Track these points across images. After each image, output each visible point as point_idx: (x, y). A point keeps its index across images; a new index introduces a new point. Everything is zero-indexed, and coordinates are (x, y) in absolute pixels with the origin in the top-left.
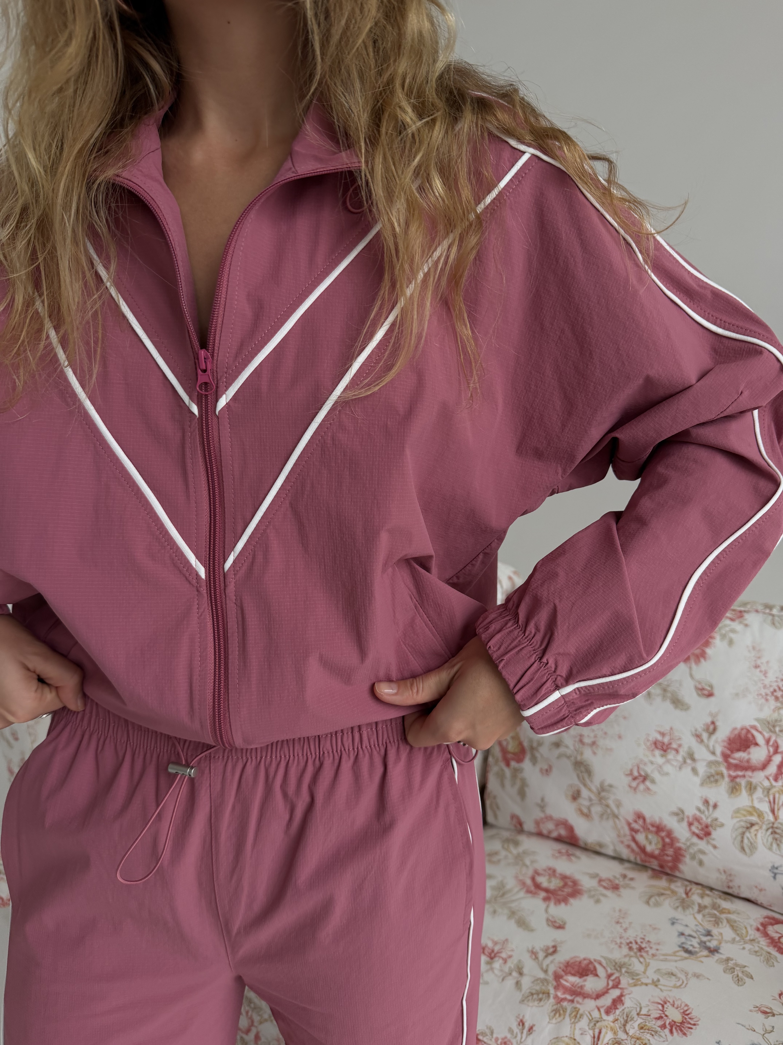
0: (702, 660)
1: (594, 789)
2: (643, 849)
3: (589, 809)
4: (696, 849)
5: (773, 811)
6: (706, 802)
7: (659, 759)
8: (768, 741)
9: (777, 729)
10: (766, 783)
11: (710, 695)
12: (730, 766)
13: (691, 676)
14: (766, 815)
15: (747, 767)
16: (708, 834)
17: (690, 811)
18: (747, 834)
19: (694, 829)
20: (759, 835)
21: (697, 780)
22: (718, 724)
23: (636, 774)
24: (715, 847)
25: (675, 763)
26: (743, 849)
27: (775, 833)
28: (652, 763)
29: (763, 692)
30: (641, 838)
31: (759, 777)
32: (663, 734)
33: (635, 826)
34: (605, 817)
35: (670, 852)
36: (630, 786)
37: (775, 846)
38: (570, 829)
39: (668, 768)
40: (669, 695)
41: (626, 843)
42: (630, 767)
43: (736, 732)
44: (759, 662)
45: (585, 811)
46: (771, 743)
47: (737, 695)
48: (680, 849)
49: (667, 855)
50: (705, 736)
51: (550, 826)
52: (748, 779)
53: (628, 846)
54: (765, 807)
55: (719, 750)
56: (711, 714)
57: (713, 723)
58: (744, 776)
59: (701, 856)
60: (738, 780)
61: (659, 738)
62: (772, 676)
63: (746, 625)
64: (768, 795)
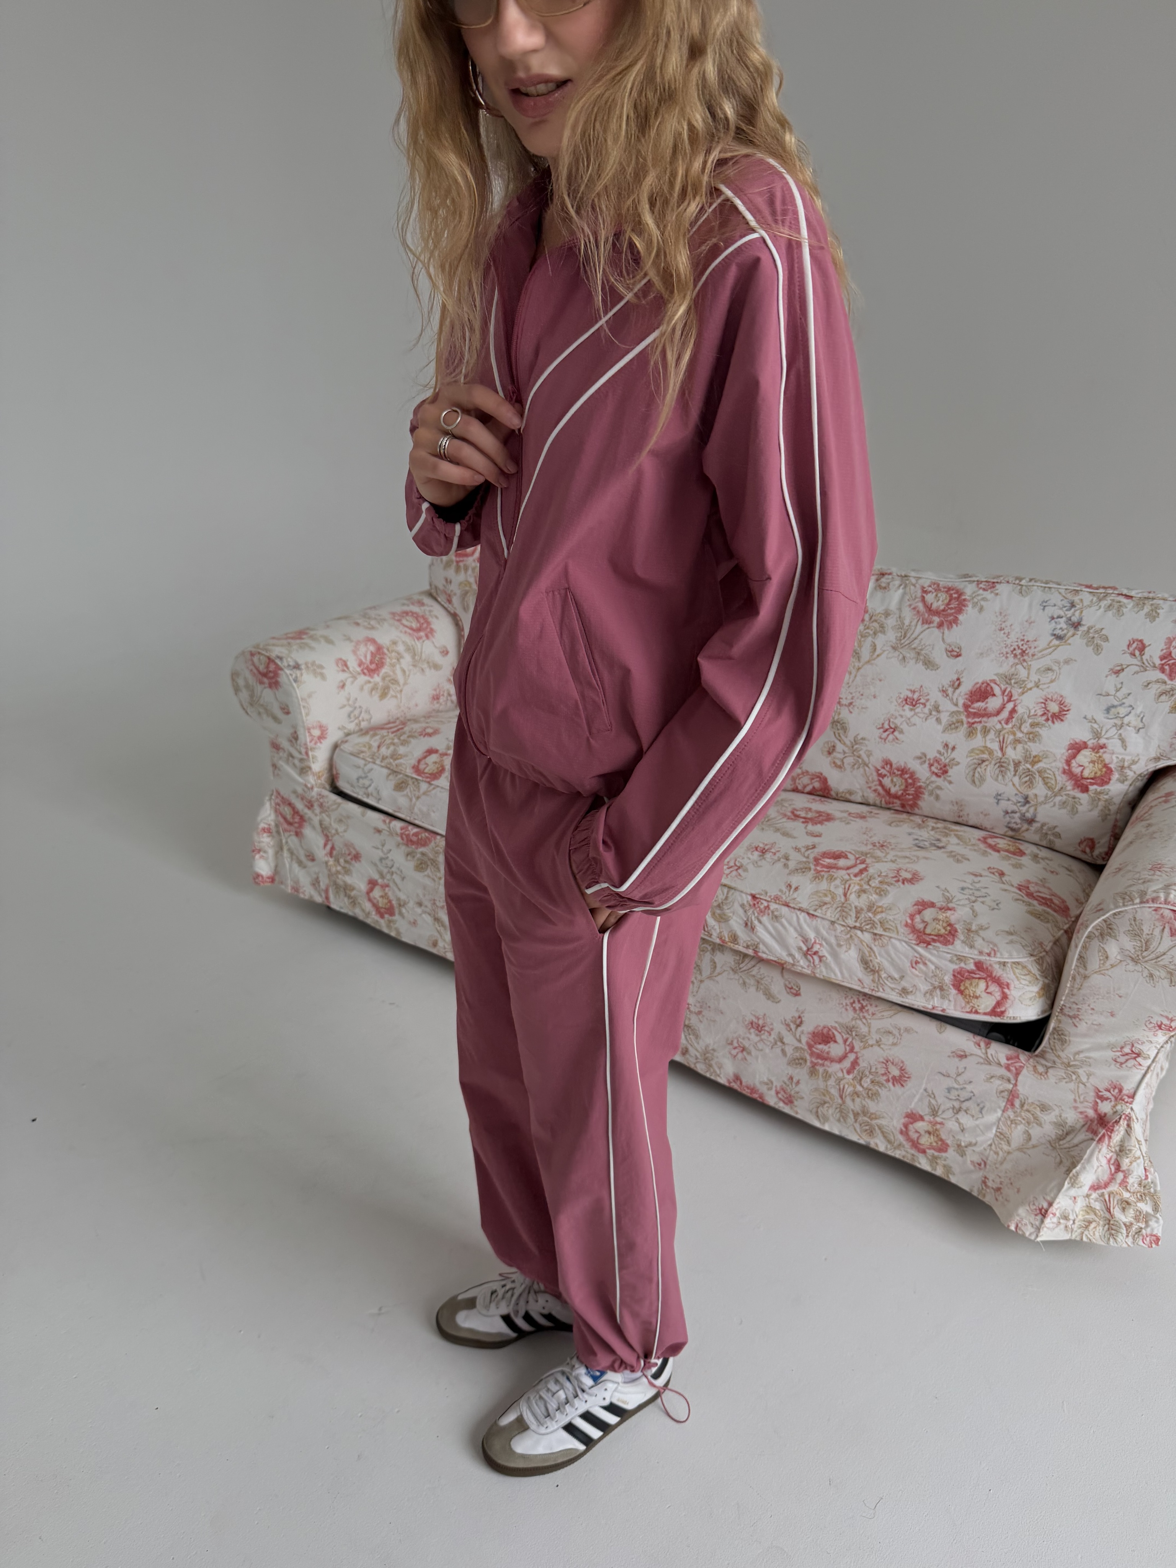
0: (954, 626)
1: (848, 743)
2: (888, 792)
3: (842, 760)
4: (934, 785)
5: (1001, 749)
6: (946, 745)
7: (907, 712)
8: (1003, 692)
9: (1013, 681)
11: (958, 655)
12: (969, 715)
13: (943, 639)
14: (995, 753)
15: (986, 714)
16: (946, 772)
17: (932, 754)
18: (979, 769)
19: (933, 768)
20: (988, 769)
21: (940, 728)
22: (962, 680)
23: (886, 726)
24: (950, 782)
25: (922, 715)
26: (974, 782)
27: (1002, 766)
28: (901, 716)
29: (1004, 651)
30: (887, 781)
31: (993, 722)
32: (914, 692)
33: (883, 771)
34: (856, 767)
35: (912, 791)
36: (881, 738)
37: (1000, 777)
38: (824, 781)
39: (915, 720)
40: (922, 657)
41: (874, 788)
42: (882, 721)
43: (978, 686)
44: (1003, 626)
45: (839, 763)
46: (1006, 693)
47: (982, 654)
48: (920, 787)
49: (909, 794)
50: (950, 690)
51: (805, 780)
52: (983, 724)
53: (875, 791)
54: (995, 746)
55: (961, 702)
56: (957, 672)
57: (958, 679)
58: (980, 722)
59: (938, 792)
60: (975, 725)
61: (910, 695)
62: (1013, 637)
63: (997, 594)
64: (999, 736)
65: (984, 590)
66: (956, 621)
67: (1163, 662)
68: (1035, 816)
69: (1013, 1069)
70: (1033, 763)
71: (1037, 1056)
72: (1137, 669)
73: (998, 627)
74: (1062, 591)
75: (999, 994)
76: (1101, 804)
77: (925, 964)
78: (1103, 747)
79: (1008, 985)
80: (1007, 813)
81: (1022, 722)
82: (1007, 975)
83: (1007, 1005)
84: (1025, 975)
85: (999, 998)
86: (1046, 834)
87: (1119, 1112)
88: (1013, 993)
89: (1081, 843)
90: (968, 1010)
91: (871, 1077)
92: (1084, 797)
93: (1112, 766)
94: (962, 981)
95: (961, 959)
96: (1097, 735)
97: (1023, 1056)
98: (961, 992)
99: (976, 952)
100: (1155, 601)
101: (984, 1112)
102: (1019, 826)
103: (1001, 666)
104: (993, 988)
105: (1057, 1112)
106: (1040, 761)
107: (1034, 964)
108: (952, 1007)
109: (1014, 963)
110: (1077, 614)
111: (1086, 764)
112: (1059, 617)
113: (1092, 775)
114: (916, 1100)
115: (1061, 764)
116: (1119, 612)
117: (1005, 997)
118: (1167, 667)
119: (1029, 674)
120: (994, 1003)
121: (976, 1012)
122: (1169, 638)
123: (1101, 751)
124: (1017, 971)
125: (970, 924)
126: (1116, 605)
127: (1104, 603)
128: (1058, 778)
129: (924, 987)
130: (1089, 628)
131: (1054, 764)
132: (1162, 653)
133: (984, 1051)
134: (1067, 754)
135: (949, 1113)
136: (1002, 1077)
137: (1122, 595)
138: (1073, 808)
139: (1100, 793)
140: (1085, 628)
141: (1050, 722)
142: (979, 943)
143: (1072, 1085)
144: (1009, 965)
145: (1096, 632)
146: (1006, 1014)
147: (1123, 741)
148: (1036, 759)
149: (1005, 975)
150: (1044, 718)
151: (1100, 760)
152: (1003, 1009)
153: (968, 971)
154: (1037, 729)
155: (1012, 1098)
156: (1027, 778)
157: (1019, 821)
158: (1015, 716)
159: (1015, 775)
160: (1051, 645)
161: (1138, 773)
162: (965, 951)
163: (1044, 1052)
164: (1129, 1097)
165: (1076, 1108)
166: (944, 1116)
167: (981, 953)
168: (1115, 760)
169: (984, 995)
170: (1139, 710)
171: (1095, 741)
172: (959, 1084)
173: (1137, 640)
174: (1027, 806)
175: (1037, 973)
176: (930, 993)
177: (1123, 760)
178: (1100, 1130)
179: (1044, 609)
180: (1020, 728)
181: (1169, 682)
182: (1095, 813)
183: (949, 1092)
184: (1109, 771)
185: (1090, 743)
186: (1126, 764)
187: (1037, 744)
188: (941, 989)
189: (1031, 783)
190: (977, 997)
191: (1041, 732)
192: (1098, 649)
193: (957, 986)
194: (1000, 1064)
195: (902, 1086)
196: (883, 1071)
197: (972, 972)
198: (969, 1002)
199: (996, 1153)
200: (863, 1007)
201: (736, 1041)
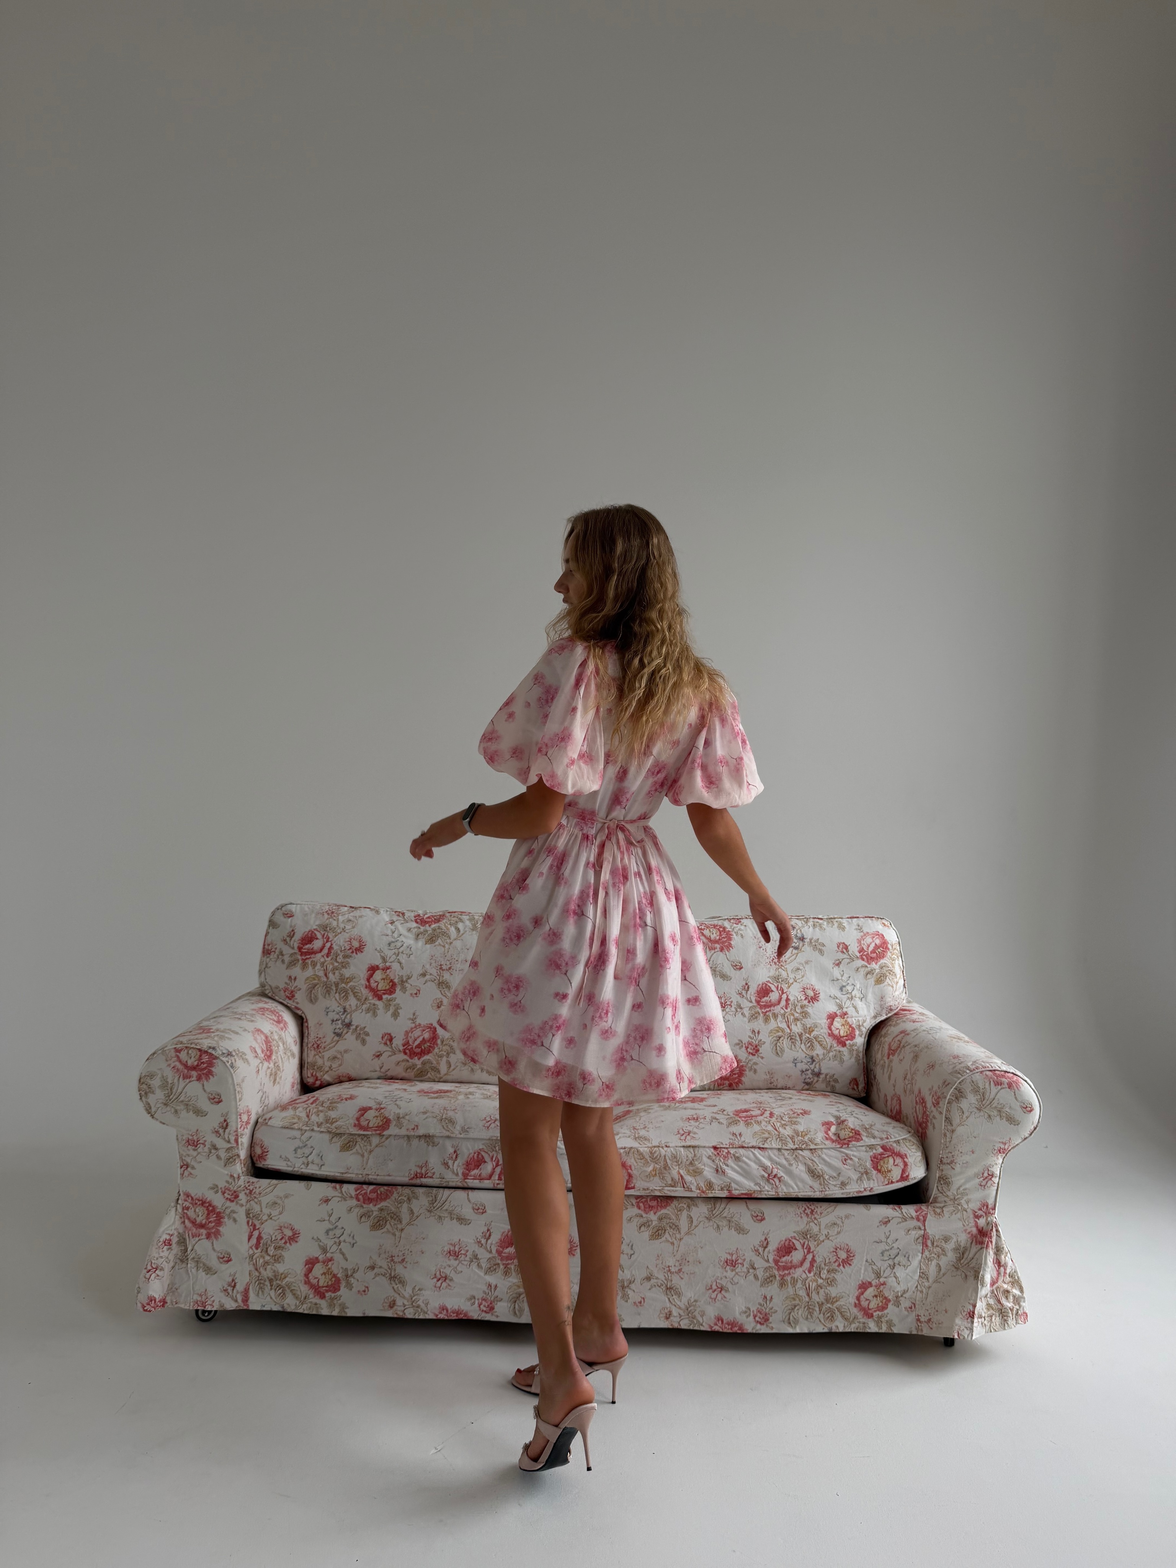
4: (752, 1063)
5: (788, 1027)
6: (753, 1032)
8: (777, 988)
9: (780, 980)
10: (781, 1012)
11: (741, 968)
12: (761, 1007)
13: (727, 958)
14: (785, 1030)
15: (770, 1005)
16: (757, 1051)
17: (745, 1040)
18: (778, 1045)
19: (749, 1050)
20: (784, 1043)
21: (746, 1020)
22: (749, 984)
24: (762, 1058)
25: (731, 1013)
26: (777, 1054)
27: (792, 1039)
31: (777, 1009)
37: (793, 1046)
46: (779, 988)
47: (755, 965)
50: (744, 992)
52: (772, 1011)
54: (784, 1026)
55: (753, 999)
56: (744, 979)
57: (747, 984)
58: (770, 1011)
59: (755, 1067)
60: (767, 1014)
63: (745, 925)
64: (784, 1018)
65: (737, 924)
66: (729, 945)
67: (861, 954)
68: (820, 1070)
69: (920, 1217)
70: (810, 1033)
71: (931, 1204)
72: (848, 961)
73: (756, 945)
75: (902, 1163)
76: (855, 1052)
77: (851, 1159)
78: (846, 1014)
79: (904, 1156)
80: (803, 1072)
81: (795, 1006)
82: (902, 1149)
83: (909, 1170)
84: (910, 1146)
85: (902, 1167)
86: (831, 1081)
87: (990, 1222)
88: (909, 1160)
89: (850, 1083)
90: (887, 1183)
91: (826, 1268)
92: (844, 1050)
93: (854, 1026)
94: (878, 1163)
95: (873, 1148)
96: (840, 1007)
97: (924, 1207)
98: (879, 1171)
99: (878, 1140)
101: (910, 1260)
102: (812, 1080)
103: (769, 971)
104: (898, 1160)
105: (955, 1240)
106: (813, 1031)
108: (876, 1184)
111: (840, 1027)
113: (845, 1034)
114: (861, 1272)
115: (825, 1030)
116: (822, 928)
117: (905, 1165)
118: (864, 957)
120: (902, 1171)
121: (892, 1182)
122: (857, 940)
123: (845, 1017)
124: (905, 1144)
125: (864, 1125)
126: (817, 924)
128: (827, 1040)
129: (855, 1176)
130: (810, 940)
131: (822, 1031)
132: (857, 949)
133: (898, 1212)
134: (827, 1023)
135: (888, 1272)
136: (916, 1227)
137: (817, 918)
138: (840, 1060)
139: (852, 1046)
140: (808, 940)
141: (811, 1003)
143: (959, 1215)
144: (900, 1142)
145: (815, 941)
146: (908, 1176)
147: (855, 1008)
148: (811, 1030)
149: (900, 1149)
150: (807, 1001)
151: (846, 1023)
152: (906, 1173)
153: (879, 1155)
154: (806, 1009)
155: (925, 1237)
156: (809, 1044)
157: (811, 1076)
158: (790, 1002)
159: (801, 1043)
161: (866, 1030)
162: (873, 1141)
163: (934, 1199)
164: (992, 1209)
165: (964, 1231)
166: (885, 1275)
168: (854, 1022)
169: (893, 1168)
170: (858, 986)
171: (840, 1011)
172: (888, 1245)
173: (840, 943)
174: (814, 1063)
175: (916, 1143)
176: (860, 1179)
178: (983, 1239)
180: (795, 1010)
181: (868, 966)
182: (853, 1060)
184: (852, 1029)
185: (838, 1013)
186: (859, 1023)
187: (809, 1019)
188: (867, 1173)
189: (812, 1047)
190: (889, 1171)
191: (808, 1010)
192: (821, 952)
193: (876, 1167)
194: (912, 1218)
195: (850, 1265)
196: (834, 1259)
197: (881, 1154)
198: (885, 1177)
199: (922, 1292)
200: (812, 1211)
201: (715, 1283)
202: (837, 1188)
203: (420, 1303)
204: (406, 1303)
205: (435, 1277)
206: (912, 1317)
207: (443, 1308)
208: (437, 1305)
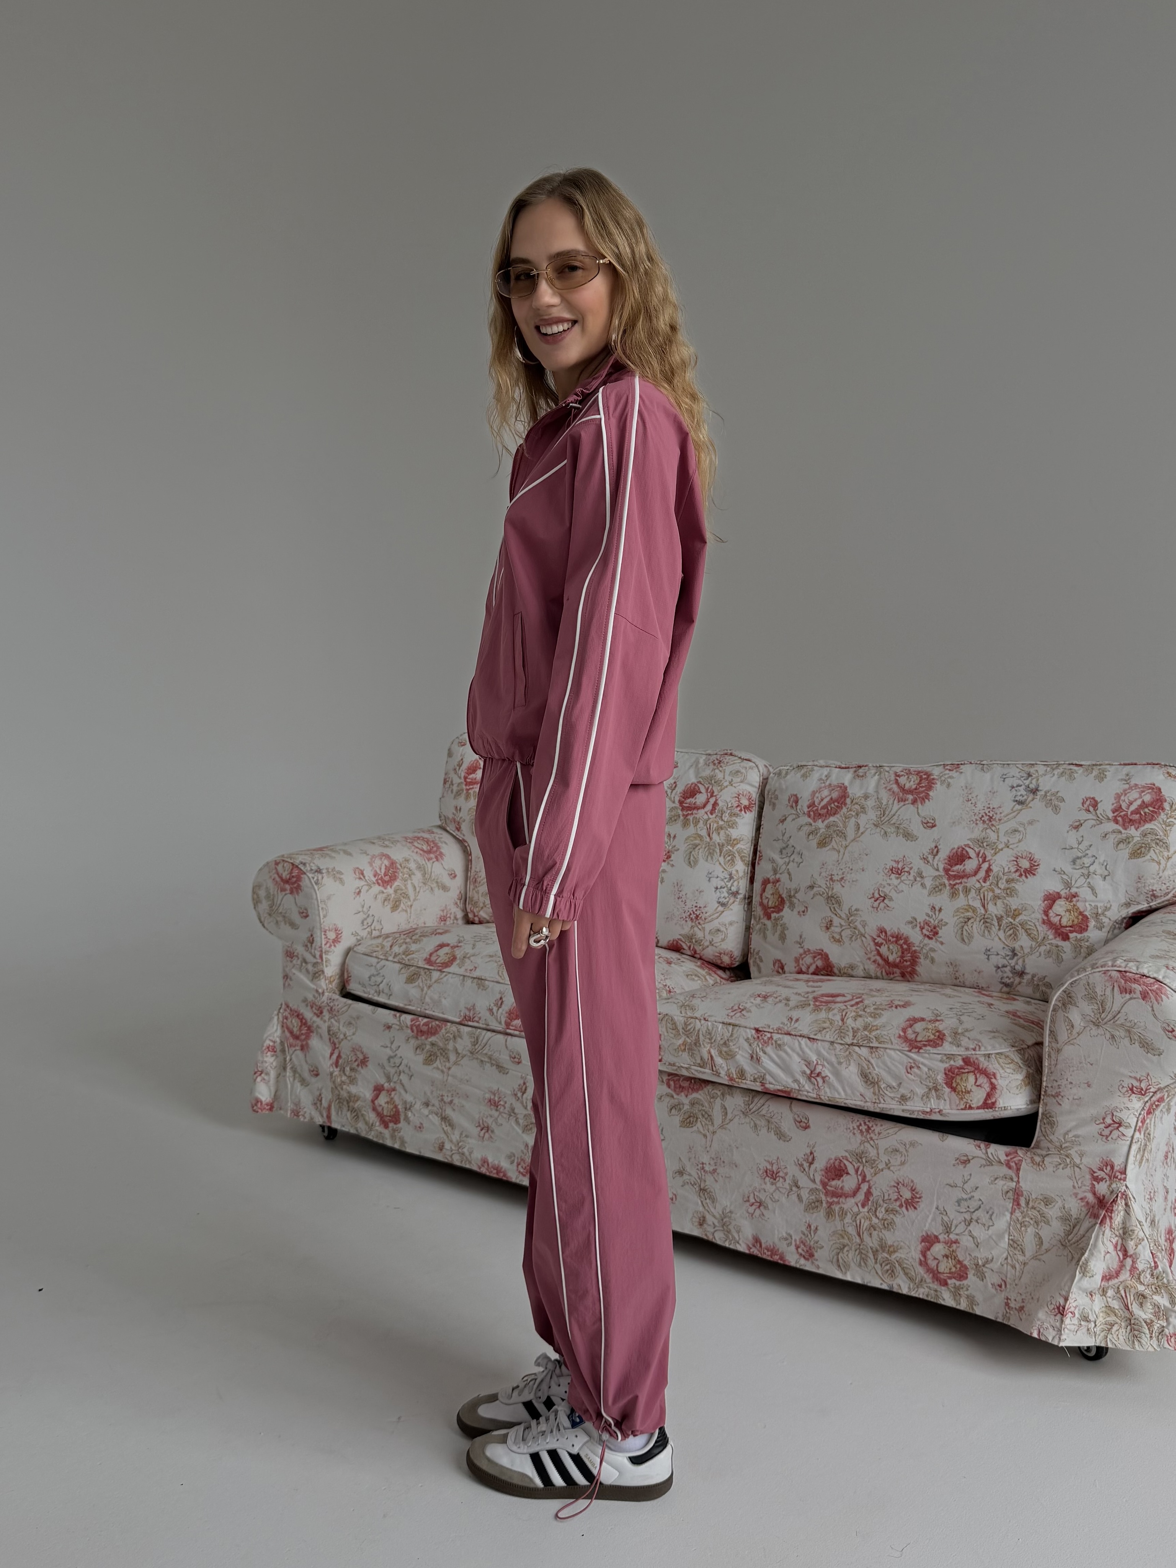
0: (926, 800)
1: (844, 916)
2: (886, 961)
3: (840, 934)
4: (928, 949)
5: (984, 906)
6: (933, 908)
7: (894, 880)
8: (978, 855)
9: (985, 844)
10: (978, 885)
11: (934, 826)
12: (950, 877)
13: (918, 814)
14: (978, 910)
15: (963, 876)
16: (936, 933)
17: (921, 918)
18: (966, 927)
19: (924, 931)
20: (974, 927)
21: (926, 892)
22: (939, 847)
23: (877, 896)
24: (942, 943)
25: (907, 882)
26: (963, 940)
27: (986, 922)
28: (889, 885)
29: (973, 818)
30: (884, 950)
31: (972, 882)
32: (898, 862)
33: (879, 940)
34: (853, 939)
35: (908, 957)
36: (873, 907)
37: (986, 932)
38: (825, 957)
39: (902, 887)
40: (901, 831)
41: (873, 959)
42: (872, 891)
43: (955, 851)
44: (970, 797)
45: (838, 937)
46: (980, 855)
47: (954, 823)
48: (915, 951)
49: (906, 961)
50: (930, 857)
51: (808, 959)
52: (963, 884)
53: (875, 962)
54: (977, 904)
55: (941, 867)
56: (934, 840)
57: (936, 847)
58: (961, 883)
59: (933, 954)
60: (957, 887)
61: (895, 865)
62: (980, 806)
63: (961, 773)
64: (979, 895)
65: (950, 770)
66: (927, 797)
67: (1115, 814)
68: (1024, 967)
69: (1013, 1164)
70: (1014, 917)
71: (1033, 1148)
72: (1094, 822)
73: (966, 798)
74: (1020, 766)
75: (988, 1085)
76: (1084, 951)
77: (919, 1067)
78: (1075, 896)
79: (994, 1075)
80: (998, 967)
81: (998, 878)
82: (992, 1066)
83: (997, 1096)
84: (1010, 1063)
85: (988, 1090)
86: (1038, 985)
87: (1115, 1190)
88: (1000, 1082)
90: (963, 1107)
91: (885, 1205)
92: (1066, 945)
93: (1087, 913)
94: (953, 1078)
95: (950, 1057)
96: (1068, 885)
97: (1021, 1152)
98: (954, 1089)
99: (963, 1049)
100: (1102, 767)
101: (993, 1218)
102: (1012, 980)
103: (973, 832)
104: (982, 1080)
105: (1060, 1204)
106: (1020, 914)
107: (1016, 1053)
108: (948, 1106)
109: (997, 1054)
110: (1034, 781)
111: (1063, 913)
112: (1019, 786)
113: (1070, 923)
114: (929, 1220)
115: (1039, 915)
116: (1071, 777)
117: (993, 1087)
118: (1119, 819)
119: (998, 836)
120: (985, 1095)
121: (970, 1108)
122: (1117, 794)
123: (1074, 899)
124: (1001, 1061)
125: (957, 1029)
126: (1068, 772)
127: (1056, 772)
128: (1040, 929)
129: (920, 1091)
130: (1046, 793)
131: (1033, 916)
132: (1113, 807)
133: (984, 1151)
134: (1043, 905)
135: (962, 1227)
136: (1005, 1177)
137: (1072, 764)
138: (1058, 957)
139: (1081, 940)
140: (1043, 793)
141: (1023, 877)
142: (965, 1041)
143: (1068, 1171)
144: (993, 1056)
145: (1053, 795)
146: (997, 1105)
147: (1092, 889)
148: (1016, 913)
149: (990, 1066)
150: (1018, 874)
151: (1075, 908)
152: (993, 1100)
153: (958, 1068)
154: (1013, 885)
155: (1017, 1194)
156: (1011, 932)
157: (1010, 975)
158: (991, 874)
159: (999, 929)
160: (1015, 809)
161: (1114, 918)
162: (954, 1050)
163: (1038, 1142)
164: (1121, 1173)
165: (1076, 1195)
166: (957, 1231)
167: (967, 1049)
168: (1089, 908)
169: (974, 1088)
170: (1102, 859)
171: (1067, 891)
172: (966, 1193)
173: (1090, 798)
174: (1016, 958)
175: (1020, 1062)
176: (926, 1096)
177: (1096, 907)
178: (1101, 1212)
179: (1004, 781)
180: (997, 884)
181: (1123, 831)
183: (959, 1205)
184: (1085, 919)
185: (1063, 893)
186: (1100, 911)
187: (1015, 898)
188: (937, 1089)
189: (1015, 936)
190: (969, 1092)
191: (1017, 887)
192: (1056, 810)
193: (949, 1084)
194: (1000, 1162)
195: (915, 1208)
196: (894, 1196)
197: (961, 1068)
198: (962, 1099)
199: (1014, 1267)
200: (869, 1128)
201: (752, 1195)
202: (894, 1102)
203: (465, 1150)
204: (453, 1148)
205: (479, 1126)
206: (999, 1299)
207: (485, 1161)
208: (479, 1157)
